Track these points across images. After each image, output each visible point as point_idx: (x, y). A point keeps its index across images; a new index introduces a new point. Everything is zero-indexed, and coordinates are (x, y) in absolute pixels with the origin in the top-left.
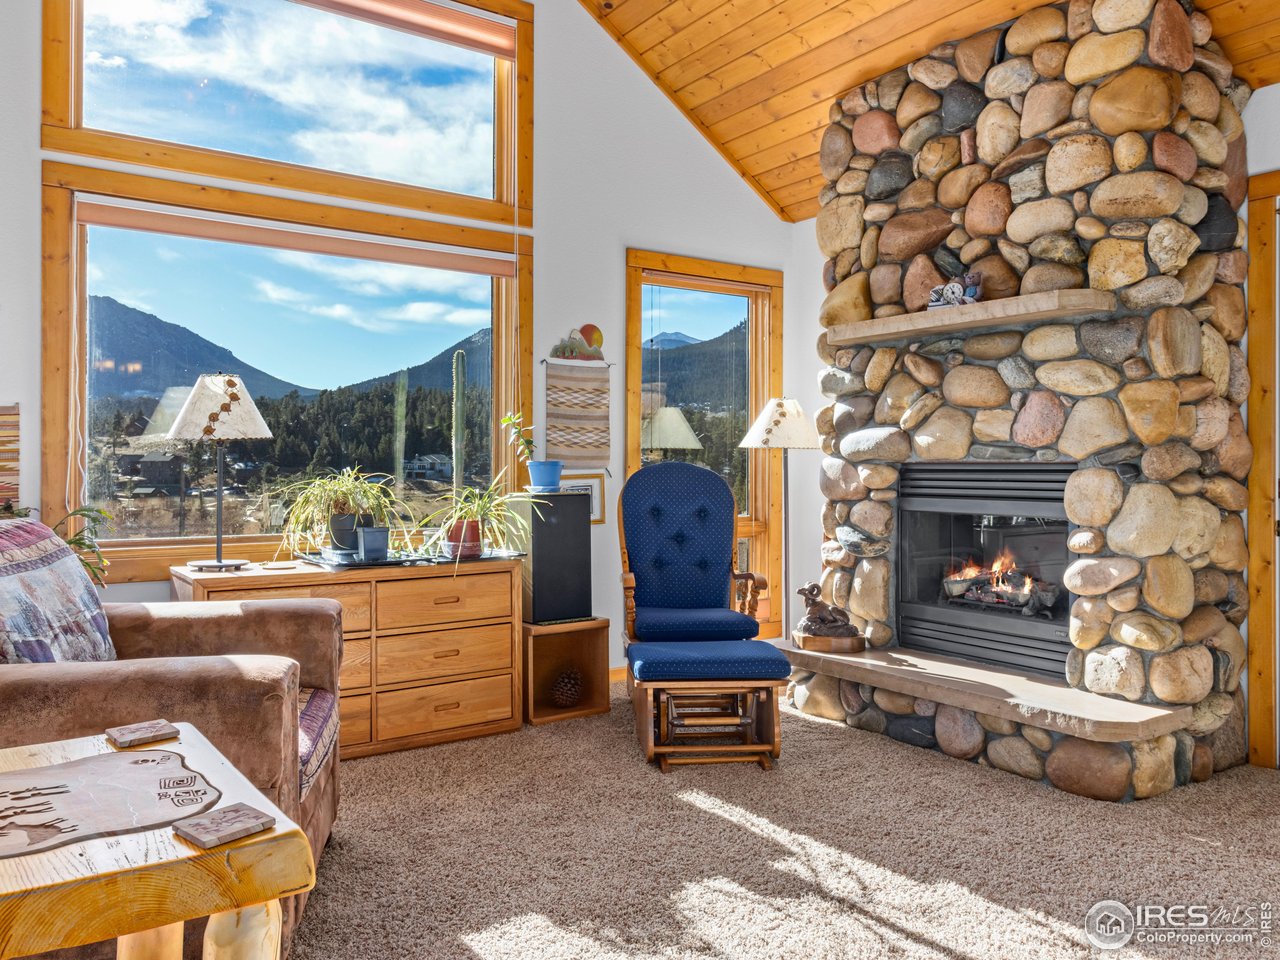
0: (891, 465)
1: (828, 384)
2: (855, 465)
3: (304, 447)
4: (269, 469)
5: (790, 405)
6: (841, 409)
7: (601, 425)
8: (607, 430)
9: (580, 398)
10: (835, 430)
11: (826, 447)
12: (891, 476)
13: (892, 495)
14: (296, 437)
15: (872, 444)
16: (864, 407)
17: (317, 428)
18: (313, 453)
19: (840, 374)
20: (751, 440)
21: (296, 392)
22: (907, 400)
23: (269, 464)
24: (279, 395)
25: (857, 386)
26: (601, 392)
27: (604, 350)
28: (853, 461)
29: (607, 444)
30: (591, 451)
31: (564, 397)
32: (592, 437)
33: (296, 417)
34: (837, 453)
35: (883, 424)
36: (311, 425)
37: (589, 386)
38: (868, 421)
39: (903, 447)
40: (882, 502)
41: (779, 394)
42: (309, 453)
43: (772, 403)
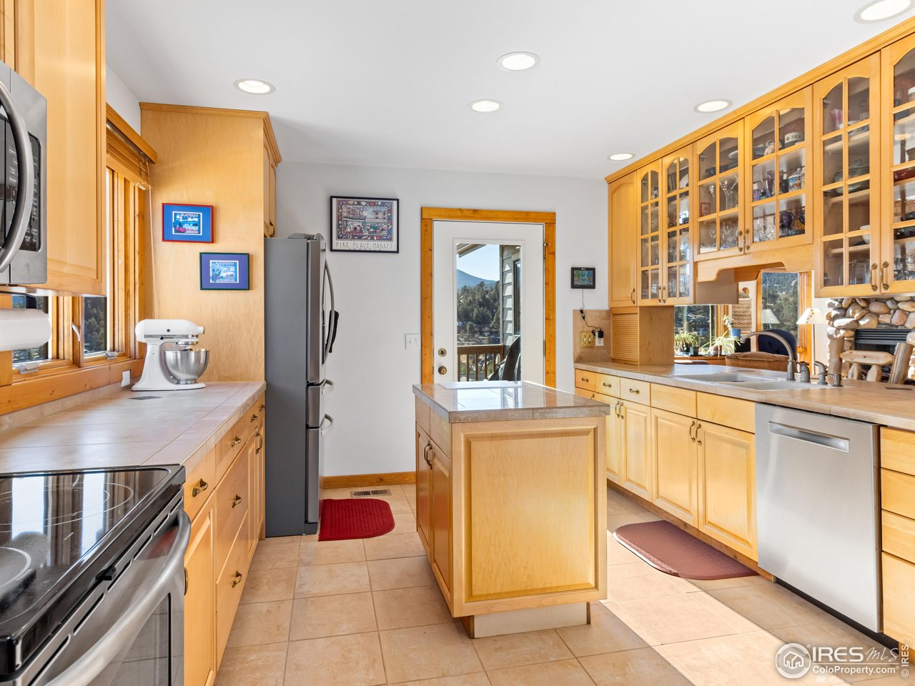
0: (852, 330)
1: (830, 305)
2: (839, 330)
3: (488, 313)
4: (471, 325)
5: (816, 311)
6: (834, 313)
7: (749, 318)
8: (751, 319)
9: (742, 310)
10: (832, 319)
11: (829, 324)
12: (852, 333)
13: (853, 339)
14: (484, 308)
15: (845, 324)
16: (842, 312)
17: (495, 302)
18: (493, 317)
19: (834, 302)
20: (801, 321)
21: (482, 283)
22: (857, 311)
23: (470, 323)
24: (473, 285)
25: (840, 306)
26: (749, 308)
27: (750, 295)
28: (838, 329)
29: (751, 323)
30: (746, 326)
31: (737, 310)
32: (746, 321)
33: (484, 297)
34: (833, 326)
35: (849, 317)
36: (492, 301)
37: (745, 306)
38: (844, 316)
39: (856, 324)
40: (848, 341)
41: (811, 307)
42: (491, 316)
43: (809, 310)
